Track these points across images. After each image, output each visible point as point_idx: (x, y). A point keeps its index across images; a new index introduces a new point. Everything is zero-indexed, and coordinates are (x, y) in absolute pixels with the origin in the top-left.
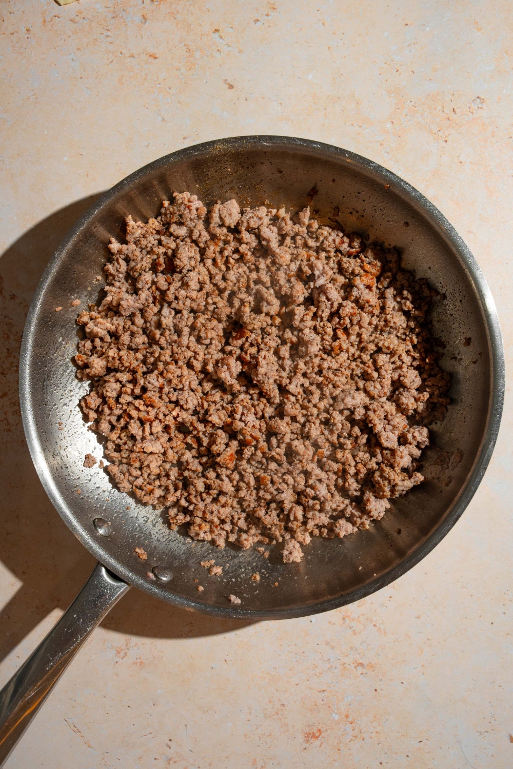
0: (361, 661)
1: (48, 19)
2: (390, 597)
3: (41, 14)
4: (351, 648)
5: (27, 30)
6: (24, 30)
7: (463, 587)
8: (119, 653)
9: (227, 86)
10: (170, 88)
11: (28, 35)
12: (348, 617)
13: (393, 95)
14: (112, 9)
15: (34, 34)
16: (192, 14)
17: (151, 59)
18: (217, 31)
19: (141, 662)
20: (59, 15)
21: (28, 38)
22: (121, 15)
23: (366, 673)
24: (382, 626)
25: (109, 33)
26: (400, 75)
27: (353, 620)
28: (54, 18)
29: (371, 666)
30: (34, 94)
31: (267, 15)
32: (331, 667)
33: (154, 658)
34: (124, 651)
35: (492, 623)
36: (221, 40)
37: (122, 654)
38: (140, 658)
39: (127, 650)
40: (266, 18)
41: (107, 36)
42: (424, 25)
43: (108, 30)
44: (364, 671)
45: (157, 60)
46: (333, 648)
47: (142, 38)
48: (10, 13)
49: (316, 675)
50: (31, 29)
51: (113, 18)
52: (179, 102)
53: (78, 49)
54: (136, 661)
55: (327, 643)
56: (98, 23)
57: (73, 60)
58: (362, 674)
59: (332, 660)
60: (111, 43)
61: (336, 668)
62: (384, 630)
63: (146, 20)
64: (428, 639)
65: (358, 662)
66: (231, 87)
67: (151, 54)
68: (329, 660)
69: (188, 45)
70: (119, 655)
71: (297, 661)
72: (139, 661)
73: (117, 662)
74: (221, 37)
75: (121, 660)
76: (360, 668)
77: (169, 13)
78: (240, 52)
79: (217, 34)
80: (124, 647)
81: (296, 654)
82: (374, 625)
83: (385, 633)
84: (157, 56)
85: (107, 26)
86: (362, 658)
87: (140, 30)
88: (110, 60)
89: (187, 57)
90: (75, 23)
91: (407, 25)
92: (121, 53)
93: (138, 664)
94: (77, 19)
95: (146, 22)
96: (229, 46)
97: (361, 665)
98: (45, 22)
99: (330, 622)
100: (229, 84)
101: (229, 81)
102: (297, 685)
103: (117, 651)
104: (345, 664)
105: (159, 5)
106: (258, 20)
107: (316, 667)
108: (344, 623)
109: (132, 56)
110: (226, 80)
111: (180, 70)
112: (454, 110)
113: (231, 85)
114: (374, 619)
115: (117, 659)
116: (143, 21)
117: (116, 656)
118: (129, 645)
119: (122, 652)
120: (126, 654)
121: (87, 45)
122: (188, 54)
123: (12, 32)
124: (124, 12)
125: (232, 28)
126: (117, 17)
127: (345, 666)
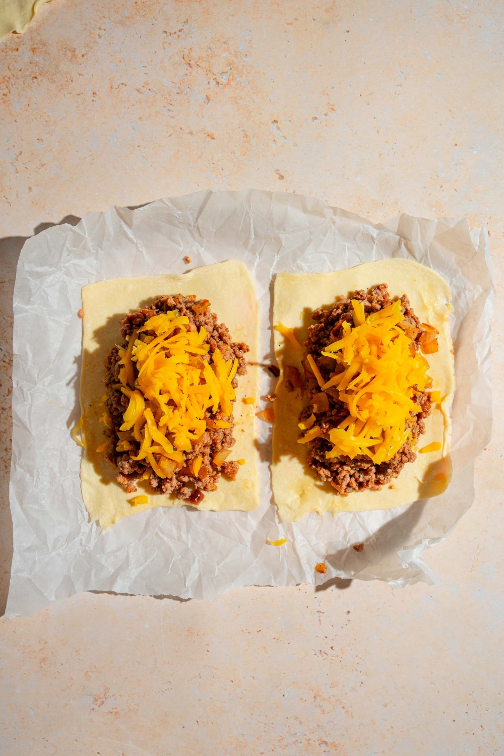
0: (325, 739)
1: (115, 85)
2: (362, 683)
3: (109, 80)
4: (318, 726)
5: (94, 93)
6: (91, 93)
7: (432, 683)
8: (97, 701)
9: (278, 176)
10: (222, 169)
11: (94, 98)
12: (320, 696)
13: (434, 209)
14: (178, 85)
15: (100, 98)
16: (254, 102)
17: (209, 139)
18: (275, 121)
19: (116, 712)
20: (126, 84)
21: (93, 101)
22: (185, 92)
23: (329, 751)
24: (350, 709)
25: (171, 108)
26: (443, 191)
27: (324, 699)
28: (121, 86)
29: (334, 745)
30: (91, 155)
31: (326, 115)
32: (297, 741)
33: (130, 710)
34: (102, 700)
35: (454, 721)
36: (278, 131)
37: (99, 702)
38: (116, 708)
39: (104, 699)
40: (324, 117)
41: (169, 110)
42: (472, 148)
43: (171, 104)
44: (328, 749)
45: (214, 140)
46: (301, 723)
47: (203, 117)
48: (80, 75)
49: (281, 747)
50: (97, 93)
51: (178, 93)
52: (229, 184)
53: (140, 119)
54: (111, 710)
55: (296, 718)
56: (162, 96)
57: (133, 129)
58: (325, 751)
59: (298, 734)
60: (172, 117)
61: (301, 742)
62: (351, 713)
63: (209, 100)
64: (392, 727)
65: (323, 740)
66: (282, 177)
67: (209, 133)
68: (296, 734)
69: (246, 131)
70: (96, 702)
71: (265, 731)
72: (114, 710)
73: (93, 709)
74: (279, 128)
75: (97, 708)
76: (323, 746)
77: (232, 97)
78: (295, 145)
79: (276, 125)
80: (102, 696)
81: (265, 724)
82: (343, 707)
83: (352, 716)
84: (215, 136)
85: (171, 100)
86: (327, 737)
87: (202, 109)
88: (169, 134)
89: (243, 142)
90: (140, 93)
91: (456, 145)
92: (181, 128)
93: (114, 714)
94: (143, 90)
95: (208, 102)
96: (285, 138)
97: (326, 743)
98: (111, 88)
99: (301, 699)
100: (280, 175)
101: (280, 172)
102: (262, 753)
103: (95, 699)
104: (310, 740)
105: (223, 88)
106: (316, 118)
107: (282, 739)
108: (315, 701)
109: (191, 133)
110: (278, 170)
111: (234, 153)
112: (489, 233)
113: (282, 176)
114: (344, 701)
115: (94, 706)
116: (206, 100)
117: (93, 703)
118: (107, 694)
119: (99, 700)
120: (103, 703)
121: (149, 116)
122: (245, 139)
123: (80, 93)
124: (189, 90)
125: (290, 121)
126: (181, 93)
127: (310, 741)
